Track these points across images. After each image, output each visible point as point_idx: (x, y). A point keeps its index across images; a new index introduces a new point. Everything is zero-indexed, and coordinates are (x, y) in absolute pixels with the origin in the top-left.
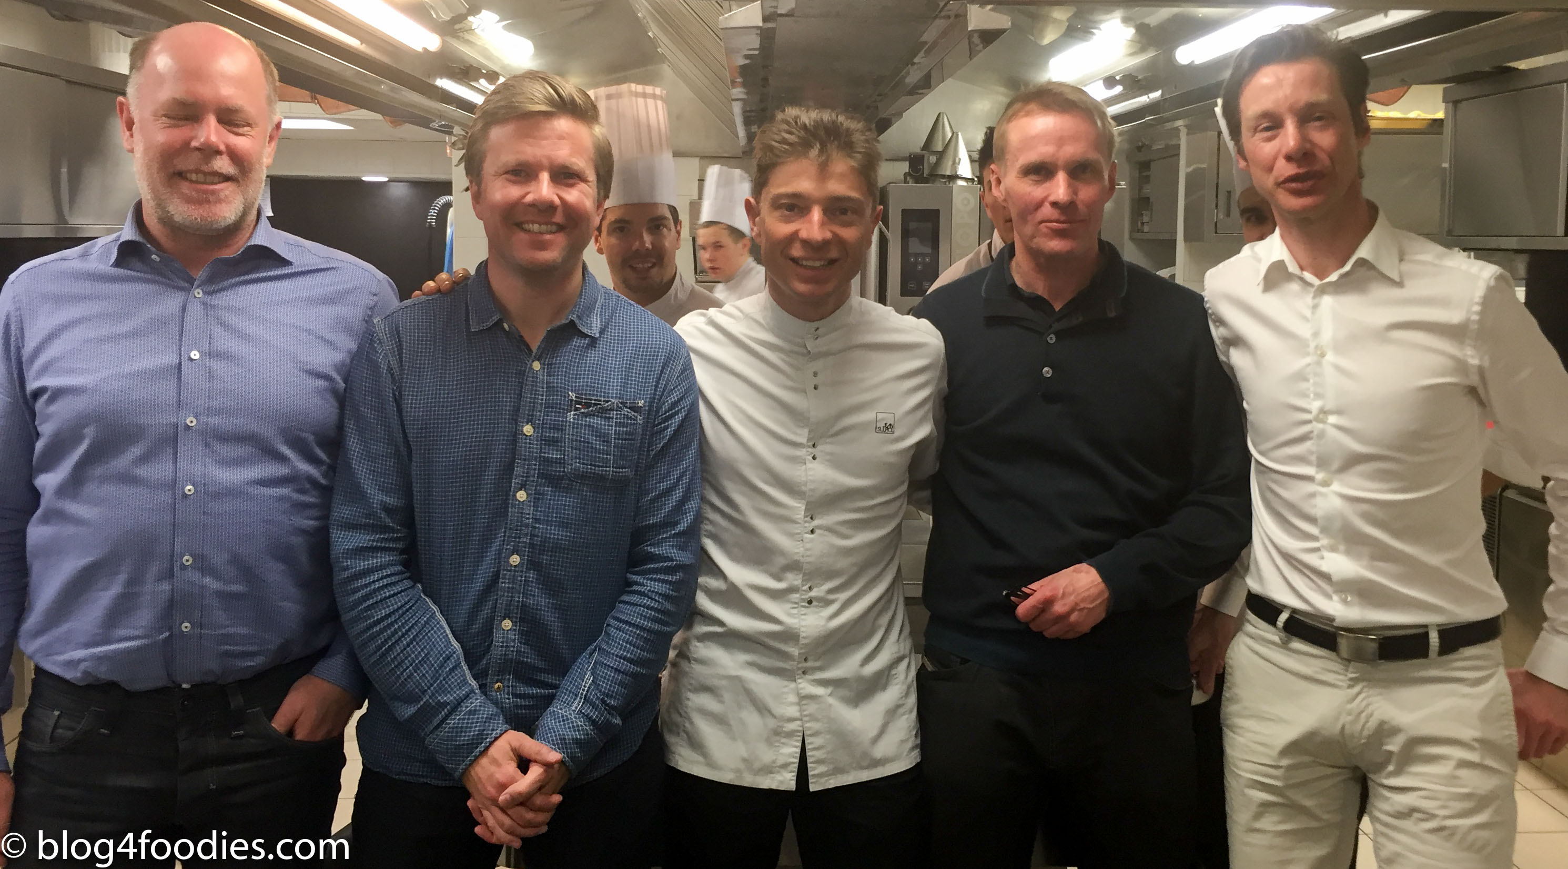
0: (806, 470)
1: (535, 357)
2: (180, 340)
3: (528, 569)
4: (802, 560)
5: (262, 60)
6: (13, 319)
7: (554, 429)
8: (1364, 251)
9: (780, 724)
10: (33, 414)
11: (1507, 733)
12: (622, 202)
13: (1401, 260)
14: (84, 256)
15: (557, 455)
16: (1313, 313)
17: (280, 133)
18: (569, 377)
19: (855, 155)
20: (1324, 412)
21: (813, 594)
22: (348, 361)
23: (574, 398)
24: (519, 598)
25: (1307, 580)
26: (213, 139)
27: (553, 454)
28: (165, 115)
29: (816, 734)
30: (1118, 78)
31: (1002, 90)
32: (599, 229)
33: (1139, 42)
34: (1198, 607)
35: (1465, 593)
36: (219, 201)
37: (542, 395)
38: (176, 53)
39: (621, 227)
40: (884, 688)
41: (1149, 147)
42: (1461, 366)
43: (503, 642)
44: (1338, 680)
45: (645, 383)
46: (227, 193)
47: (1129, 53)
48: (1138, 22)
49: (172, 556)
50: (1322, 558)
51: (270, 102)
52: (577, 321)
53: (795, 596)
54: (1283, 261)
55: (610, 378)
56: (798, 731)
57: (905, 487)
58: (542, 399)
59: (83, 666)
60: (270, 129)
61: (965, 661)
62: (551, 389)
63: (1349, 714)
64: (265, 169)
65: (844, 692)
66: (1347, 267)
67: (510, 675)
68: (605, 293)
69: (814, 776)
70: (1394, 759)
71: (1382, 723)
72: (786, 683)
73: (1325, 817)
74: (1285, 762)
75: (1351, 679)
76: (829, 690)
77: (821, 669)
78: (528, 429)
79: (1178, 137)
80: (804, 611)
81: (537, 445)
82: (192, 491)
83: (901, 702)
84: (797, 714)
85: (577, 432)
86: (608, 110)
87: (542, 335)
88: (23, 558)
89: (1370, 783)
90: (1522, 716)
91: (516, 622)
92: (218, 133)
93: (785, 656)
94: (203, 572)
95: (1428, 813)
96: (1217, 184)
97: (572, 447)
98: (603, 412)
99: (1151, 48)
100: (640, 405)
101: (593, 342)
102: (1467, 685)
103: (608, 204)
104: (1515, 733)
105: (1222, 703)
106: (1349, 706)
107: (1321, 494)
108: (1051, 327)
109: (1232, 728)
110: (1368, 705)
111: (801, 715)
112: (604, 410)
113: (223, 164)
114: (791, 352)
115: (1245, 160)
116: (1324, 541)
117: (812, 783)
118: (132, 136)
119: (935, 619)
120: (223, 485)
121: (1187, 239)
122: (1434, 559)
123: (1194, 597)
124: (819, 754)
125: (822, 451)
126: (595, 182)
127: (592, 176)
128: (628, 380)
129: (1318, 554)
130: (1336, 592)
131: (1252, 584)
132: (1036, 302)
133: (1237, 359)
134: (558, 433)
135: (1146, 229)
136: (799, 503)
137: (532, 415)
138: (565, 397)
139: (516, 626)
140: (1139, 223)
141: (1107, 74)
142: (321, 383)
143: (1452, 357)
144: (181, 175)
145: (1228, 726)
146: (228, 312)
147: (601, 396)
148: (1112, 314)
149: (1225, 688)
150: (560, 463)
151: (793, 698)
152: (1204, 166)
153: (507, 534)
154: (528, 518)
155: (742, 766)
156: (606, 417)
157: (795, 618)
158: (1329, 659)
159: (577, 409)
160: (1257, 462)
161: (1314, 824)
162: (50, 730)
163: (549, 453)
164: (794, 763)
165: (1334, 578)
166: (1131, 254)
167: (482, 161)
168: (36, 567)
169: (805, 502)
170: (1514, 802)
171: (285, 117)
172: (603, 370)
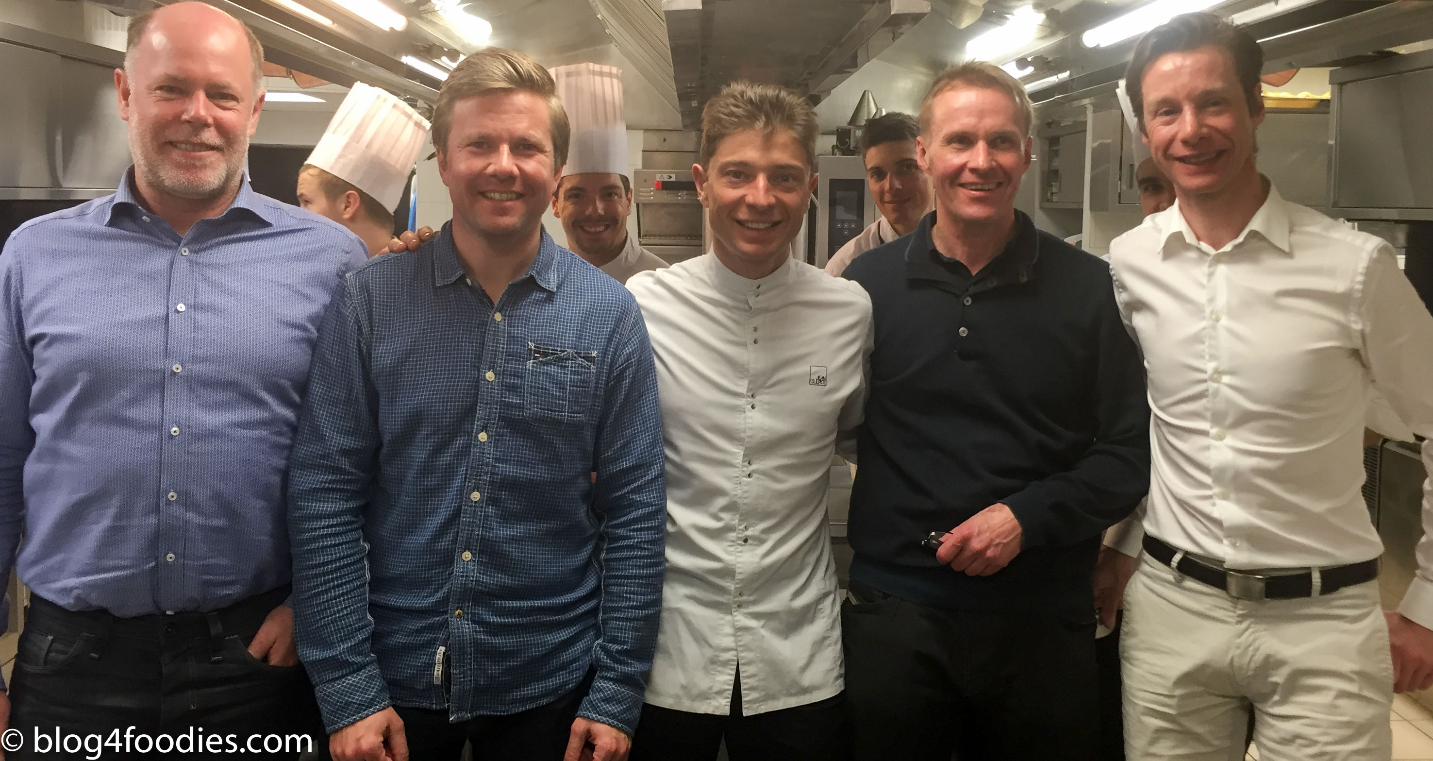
0: (745, 418)
1: (497, 308)
2: (168, 294)
3: (488, 505)
4: (739, 501)
5: (250, 39)
6: (13, 272)
7: (514, 376)
8: (1256, 224)
9: (716, 653)
10: (30, 358)
11: (1384, 666)
12: (577, 171)
13: (1291, 231)
14: (82, 214)
15: (516, 400)
16: (1209, 281)
17: (264, 106)
18: (528, 328)
19: (795, 127)
20: (1219, 372)
21: (749, 533)
22: (323, 311)
23: (533, 348)
24: (479, 531)
25: (1198, 523)
26: (203, 113)
27: (513, 399)
28: (160, 88)
29: (749, 663)
30: (1029, 59)
31: (924, 70)
32: (556, 194)
33: (1049, 27)
34: (1102, 548)
35: (1343, 537)
36: (204, 167)
37: (504, 344)
38: (171, 31)
39: (577, 194)
40: (812, 621)
41: (1058, 123)
42: (1344, 330)
43: (463, 572)
44: (1230, 616)
45: (599, 335)
46: (213, 159)
47: (1038, 36)
48: (1049, 8)
49: (158, 492)
50: (1214, 505)
51: (255, 78)
52: (536, 277)
53: (732, 535)
54: (1181, 232)
55: (567, 329)
56: (733, 660)
57: (833, 436)
58: (503, 347)
59: (75, 592)
60: (254, 103)
61: (886, 596)
62: (512, 338)
63: (1238, 648)
64: (248, 139)
65: (775, 624)
66: (1240, 239)
67: (469, 602)
68: (561, 252)
69: (748, 702)
70: (1279, 690)
71: (1268, 657)
72: (722, 616)
73: (1216, 743)
74: (1178, 692)
75: (1239, 616)
76: (762, 622)
77: (755, 603)
78: (490, 375)
79: (1085, 113)
80: (740, 548)
81: (498, 390)
82: (178, 433)
83: (827, 635)
84: (733, 645)
85: (535, 379)
86: (568, 86)
87: (504, 288)
88: (20, 492)
89: (1257, 713)
90: (1397, 652)
91: (475, 554)
92: (207, 108)
93: (722, 590)
94: (186, 507)
95: (1310, 740)
96: (1121, 158)
97: (531, 394)
98: (560, 361)
99: (1060, 32)
100: (593, 355)
101: (550, 296)
102: (1346, 622)
103: (565, 171)
104: (1391, 667)
105: (1121, 637)
106: (1238, 641)
107: (1215, 447)
108: (967, 290)
109: (1128, 659)
110: (1255, 640)
111: (736, 646)
112: (561, 359)
113: (210, 136)
114: (733, 307)
115: (1147, 136)
116: (1217, 490)
117: (745, 708)
118: (127, 105)
119: (861, 558)
120: (206, 427)
121: (1092, 208)
122: (1318, 507)
123: (1099, 538)
124: (752, 682)
125: (761, 401)
126: (552, 152)
127: (549, 147)
128: (583, 332)
129: (1211, 501)
130: (1228, 536)
131: (1148, 527)
132: (954, 266)
133: (1140, 322)
134: (518, 380)
135: (1055, 199)
136: (738, 449)
137: (494, 363)
138: (525, 346)
139: (475, 558)
140: (1049, 194)
141: (1020, 56)
142: (298, 333)
143: (1337, 323)
144: (172, 144)
145: (1124, 658)
146: (212, 269)
147: (558, 346)
148: (1024, 279)
149: (1123, 623)
150: (520, 407)
151: (728, 630)
152: (1109, 141)
153: (469, 473)
154: (489, 458)
155: (681, 693)
156: (562, 366)
157: (732, 555)
158: (1218, 597)
159: (535, 358)
160: (1156, 416)
161: (1203, 749)
162: (44, 653)
163: (509, 398)
164: (728, 690)
165: (1225, 524)
166: (1042, 223)
167: (447, 131)
168: (32, 502)
169: (743, 448)
170: (1390, 732)
171: (269, 91)
172: (560, 321)
